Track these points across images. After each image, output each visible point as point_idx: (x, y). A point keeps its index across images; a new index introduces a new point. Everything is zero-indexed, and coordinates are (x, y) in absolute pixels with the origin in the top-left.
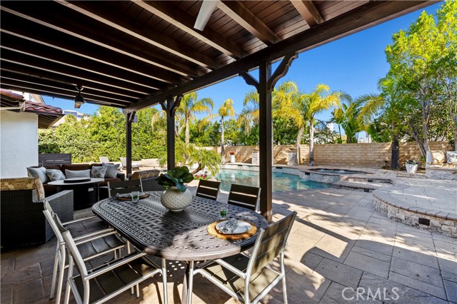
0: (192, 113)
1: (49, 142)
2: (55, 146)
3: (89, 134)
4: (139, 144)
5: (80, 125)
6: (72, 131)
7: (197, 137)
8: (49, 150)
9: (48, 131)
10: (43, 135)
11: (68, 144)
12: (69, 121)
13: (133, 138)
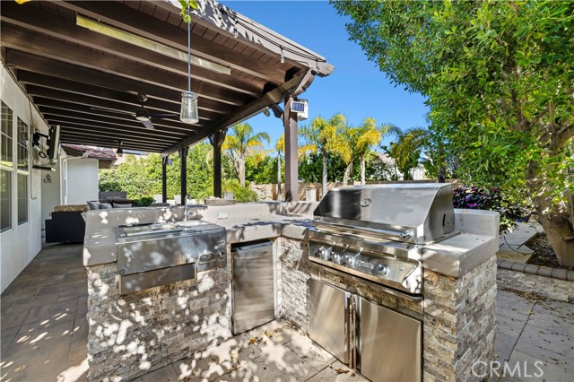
0: (248, 149)
1: (112, 181)
2: (116, 184)
3: (146, 172)
4: (195, 182)
5: (139, 164)
6: (132, 170)
7: (257, 173)
8: (111, 188)
9: (110, 171)
10: (107, 174)
11: (128, 182)
12: (130, 160)
13: (188, 175)
